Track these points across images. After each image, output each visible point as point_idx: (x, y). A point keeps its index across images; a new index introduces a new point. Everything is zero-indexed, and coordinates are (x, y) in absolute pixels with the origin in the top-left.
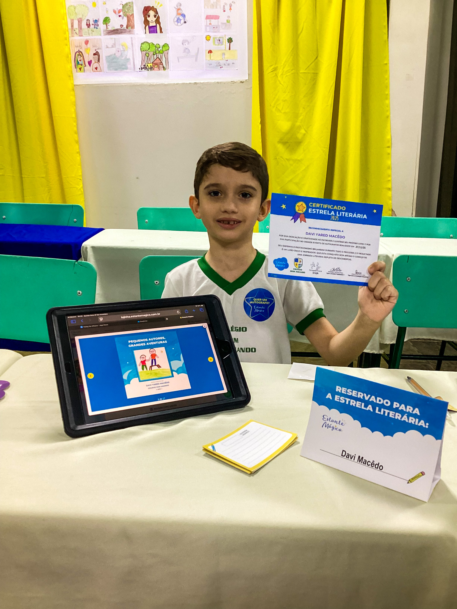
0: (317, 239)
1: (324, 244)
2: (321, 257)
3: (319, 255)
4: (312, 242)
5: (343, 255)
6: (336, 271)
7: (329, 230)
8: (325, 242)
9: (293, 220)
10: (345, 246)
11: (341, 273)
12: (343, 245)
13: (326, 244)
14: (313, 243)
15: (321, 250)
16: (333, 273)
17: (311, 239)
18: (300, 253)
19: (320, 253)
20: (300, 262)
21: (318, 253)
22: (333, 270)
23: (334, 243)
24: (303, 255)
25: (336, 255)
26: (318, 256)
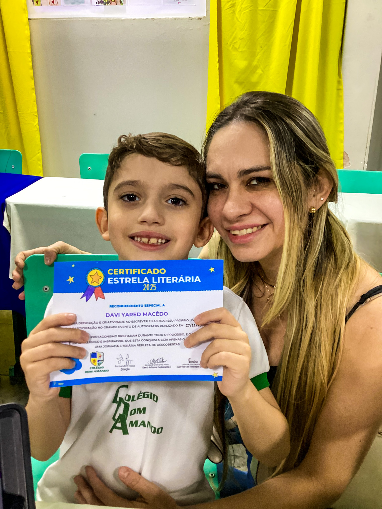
0: (124, 322)
1: (135, 326)
2: (132, 346)
3: (128, 343)
4: (116, 327)
5: (167, 340)
6: (157, 364)
7: (142, 306)
8: (137, 324)
9: (85, 298)
10: (170, 326)
11: (164, 364)
12: (165, 326)
13: (138, 326)
14: (118, 327)
15: (131, 336)
16: (153, 366)
17: (115, 322)
18: (99, 344)
19: (130, 341)
20: (100, 357)
21: (127, 341)
22: (152, 361)
23: (152, 324)
24: (104, 346)
25: (155, 340)
26: (127, 346)
